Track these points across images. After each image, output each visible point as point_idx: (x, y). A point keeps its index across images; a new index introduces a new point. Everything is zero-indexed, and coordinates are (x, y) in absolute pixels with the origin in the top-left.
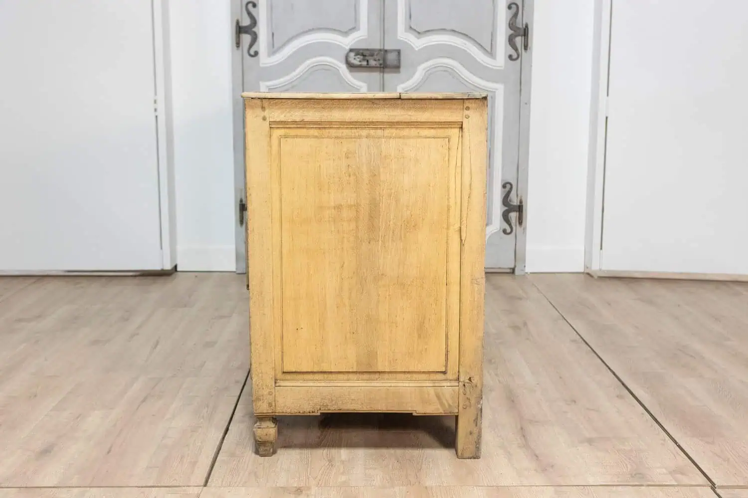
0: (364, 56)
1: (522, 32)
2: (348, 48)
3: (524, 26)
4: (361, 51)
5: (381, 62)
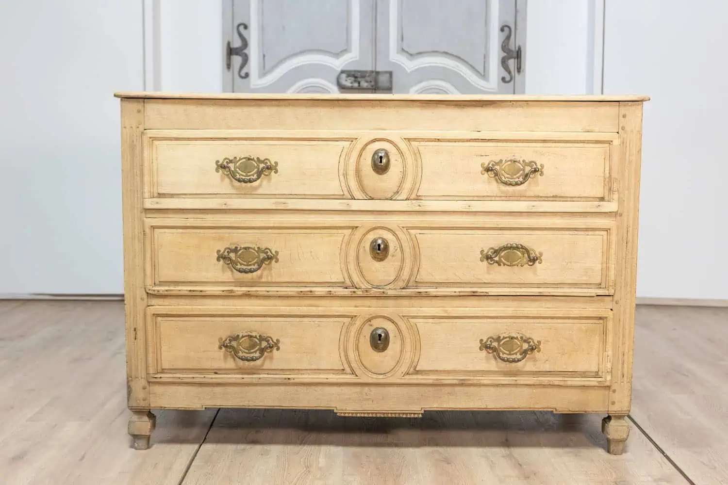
0: (356, 77)
1: (515, 55)
2: (339, 70)
3: (517, 49)
4: (353, 73)
5: (373, 83)
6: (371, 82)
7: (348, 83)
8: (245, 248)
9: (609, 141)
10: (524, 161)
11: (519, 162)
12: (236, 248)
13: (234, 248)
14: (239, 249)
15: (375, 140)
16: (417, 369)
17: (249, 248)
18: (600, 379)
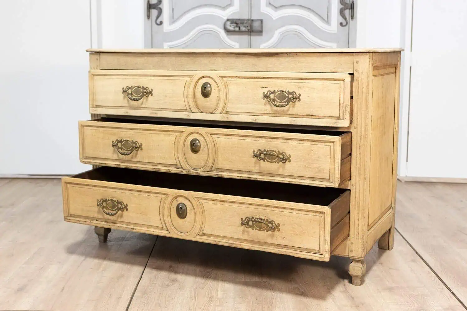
0: (237, 24)
1: (349, 7)
2: (225, 18)
3: (351, 2)
4: (235, 21)
5: (249, 28)
6: (247, 27)
7: (232, 28)
8: (126, 141)
9: (343, 79)
10: (288, 91)
11: (285, 92)
12: (121, 140)
13: (120, 140)
14: (123, 140)
15: (203, 77)
16: (204, 233)
17: (128, 140)
18: (321, 256)
